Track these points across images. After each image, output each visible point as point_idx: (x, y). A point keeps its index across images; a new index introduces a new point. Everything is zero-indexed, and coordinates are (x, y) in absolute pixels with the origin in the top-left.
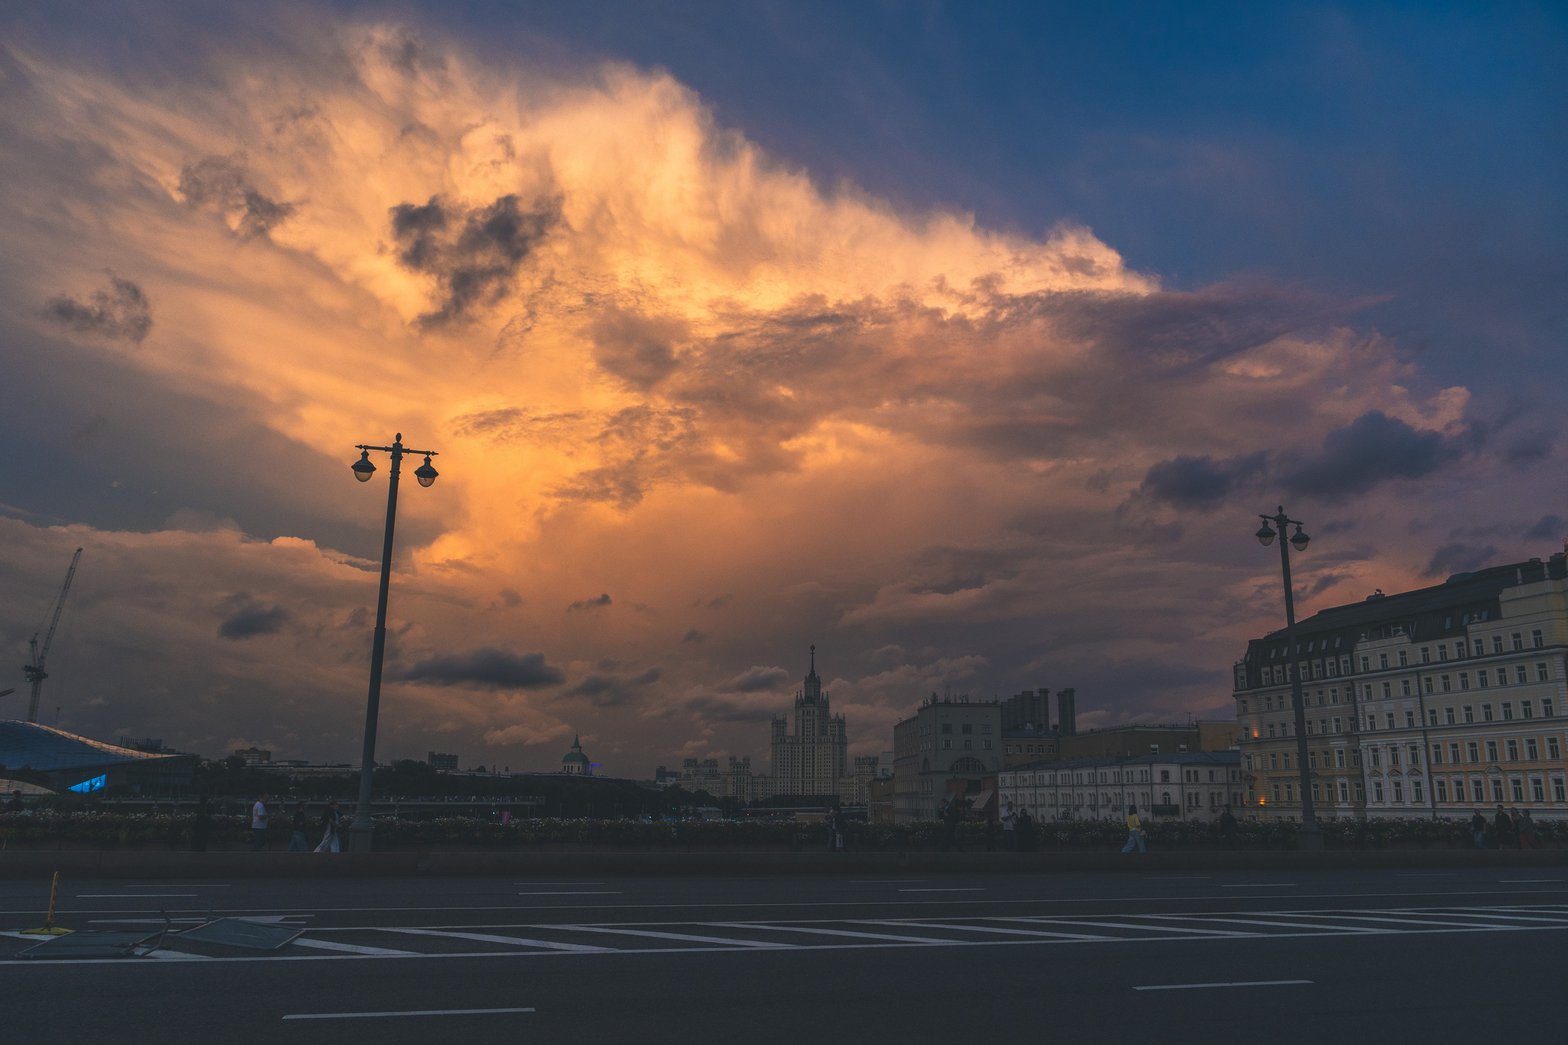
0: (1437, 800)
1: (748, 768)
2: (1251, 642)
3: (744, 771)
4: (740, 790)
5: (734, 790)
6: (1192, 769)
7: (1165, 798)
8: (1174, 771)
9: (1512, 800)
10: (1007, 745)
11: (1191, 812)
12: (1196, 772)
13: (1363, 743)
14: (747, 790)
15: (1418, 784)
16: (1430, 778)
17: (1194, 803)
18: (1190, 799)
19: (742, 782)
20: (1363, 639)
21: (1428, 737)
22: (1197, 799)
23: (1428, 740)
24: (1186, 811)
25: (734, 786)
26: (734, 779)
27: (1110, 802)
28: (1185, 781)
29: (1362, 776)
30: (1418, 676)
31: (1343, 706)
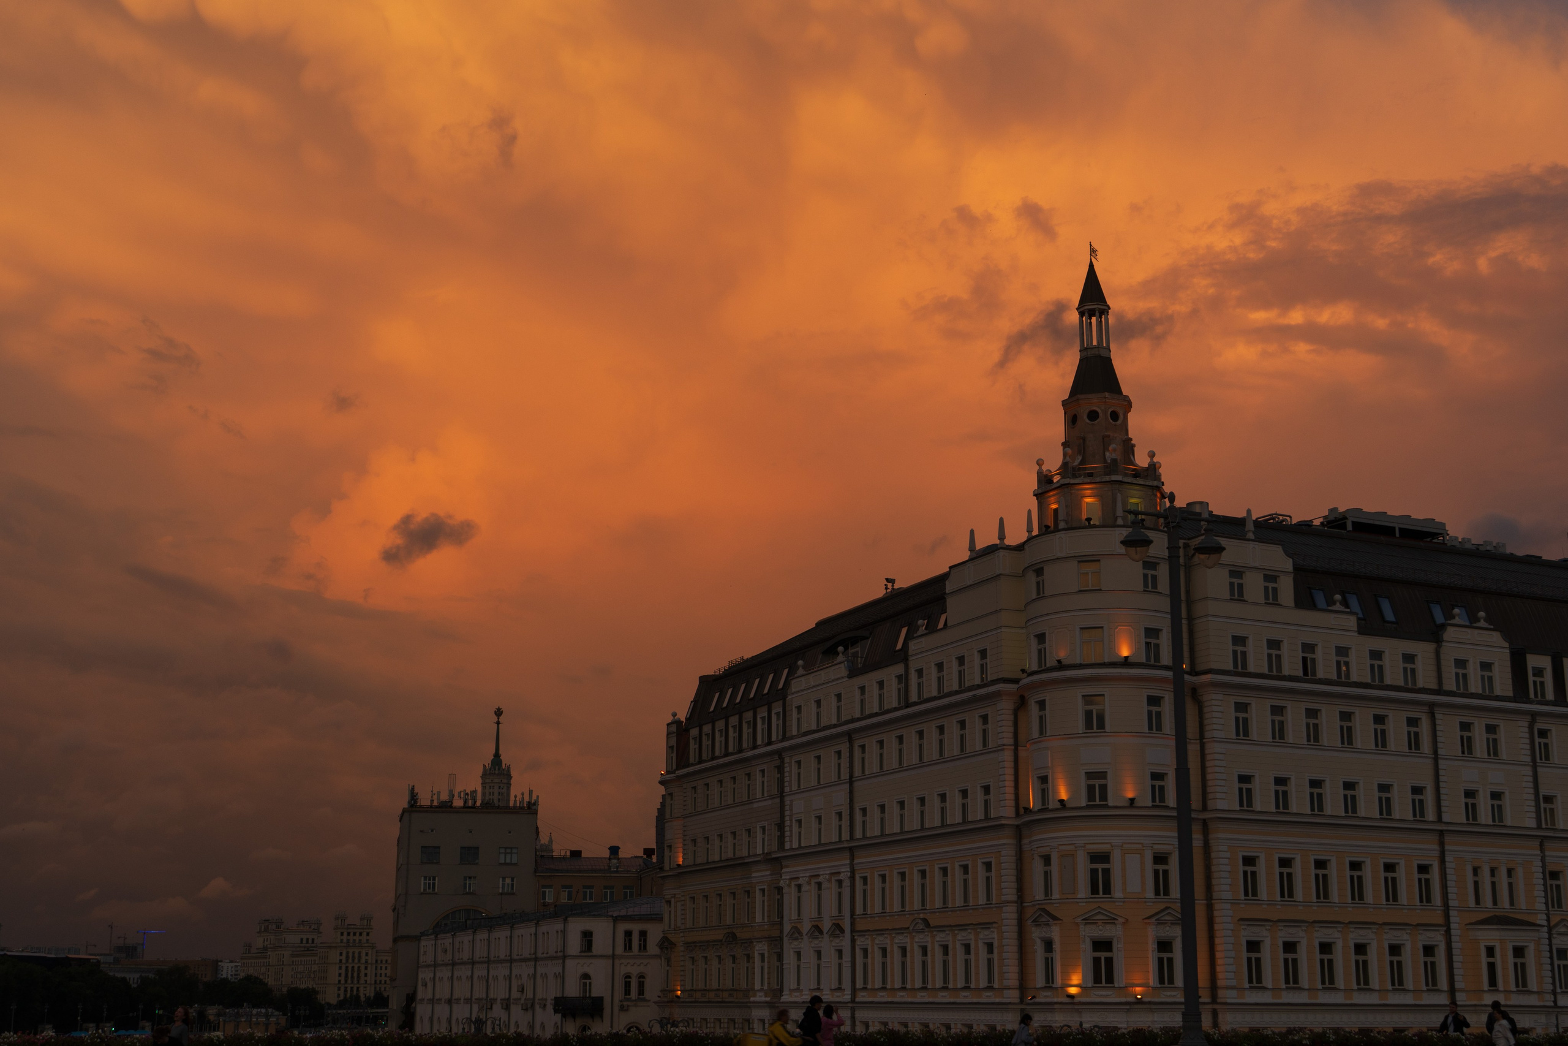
0: (858, 986)
1: (368, 934)
2: (701, 678)
3: (360, 940)
4: (352, 977)
5: (340, 975)
6: (636, 928)
7: (585, 984)
8: (602, 930)
9: (937, 986)
10: (544, 886)
11: (627, 1010)
12: (643, 934)
13: (787, 873)
14: (366, 975)
15: (840, 953)
16: (853, 941)
17: (634, 994)
18: (627, 985)
19: (356, 961)
20: (801, 671)
21: (856, 861)
22: (641, 985)
23: (856, 867)
24: (616, 1009)
25: (340, 968)
26: (341, 954)
27: (522, 991)
28: (620, 950)
29: (781, 939)
30: (851, 741)
31: (769, 802)
